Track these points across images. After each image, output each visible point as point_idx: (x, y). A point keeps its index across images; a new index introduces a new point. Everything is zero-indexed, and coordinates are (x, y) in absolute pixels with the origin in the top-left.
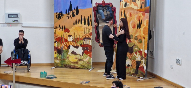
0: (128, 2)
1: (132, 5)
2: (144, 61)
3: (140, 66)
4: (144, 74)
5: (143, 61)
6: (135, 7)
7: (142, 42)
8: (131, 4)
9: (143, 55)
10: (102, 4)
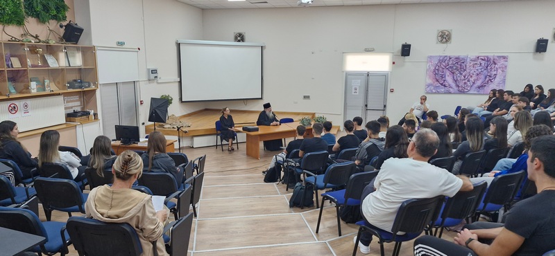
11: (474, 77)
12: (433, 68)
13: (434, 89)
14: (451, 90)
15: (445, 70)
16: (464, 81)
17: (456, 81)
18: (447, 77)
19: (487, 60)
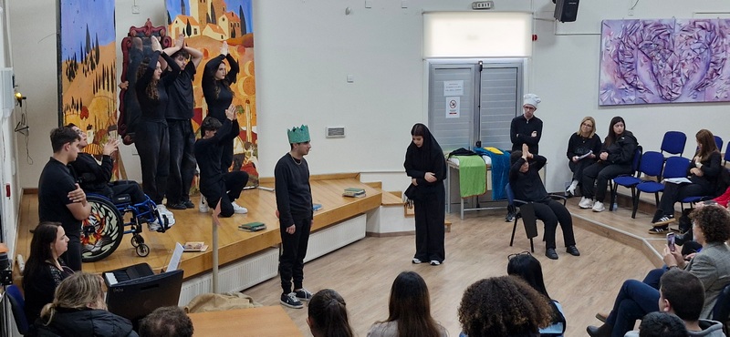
0: (195, 23)
1: (208, 31)
2: (252, 152)
3: (245, 163)
4: (255, 177)
5: (251, 150)
6: (217, 36)
7: (243, 111)
8: (203, 28)
9: (250, 140)
10: (145, 30)
11: (689, 67)
12: (613, 49)
13: (616, 96)
14: (648, 97)
15: (635, 52)
16: (671, 76)
17: (655, 76)
18: (639, 67)
19: (709, 28)
